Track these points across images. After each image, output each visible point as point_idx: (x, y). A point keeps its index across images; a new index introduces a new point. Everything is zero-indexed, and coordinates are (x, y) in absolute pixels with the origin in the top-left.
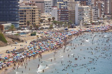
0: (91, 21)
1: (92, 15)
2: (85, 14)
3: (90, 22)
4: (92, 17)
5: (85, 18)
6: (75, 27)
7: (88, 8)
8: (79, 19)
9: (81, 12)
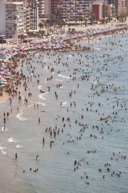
0: (27, 30)
1: (28, 19)
2: (18, 17)
3: (25, 31)
4: (28, 22)
5: (18, 25)
6: (5, 42)
7: (22, 5)
8: (7, 27)
9: (11, 13)
